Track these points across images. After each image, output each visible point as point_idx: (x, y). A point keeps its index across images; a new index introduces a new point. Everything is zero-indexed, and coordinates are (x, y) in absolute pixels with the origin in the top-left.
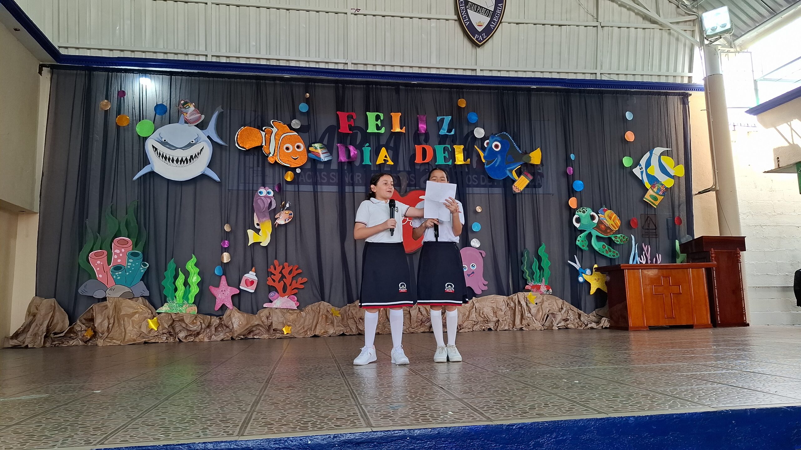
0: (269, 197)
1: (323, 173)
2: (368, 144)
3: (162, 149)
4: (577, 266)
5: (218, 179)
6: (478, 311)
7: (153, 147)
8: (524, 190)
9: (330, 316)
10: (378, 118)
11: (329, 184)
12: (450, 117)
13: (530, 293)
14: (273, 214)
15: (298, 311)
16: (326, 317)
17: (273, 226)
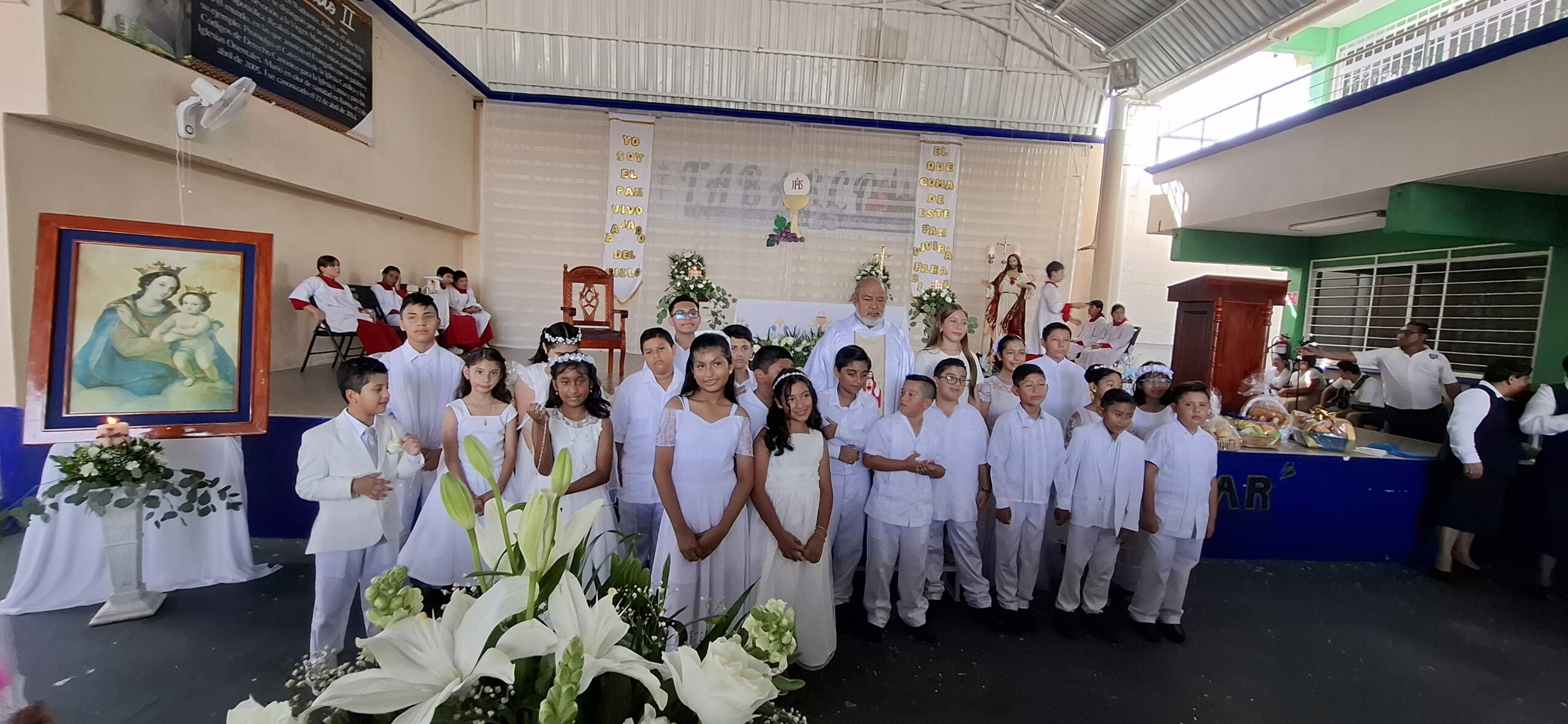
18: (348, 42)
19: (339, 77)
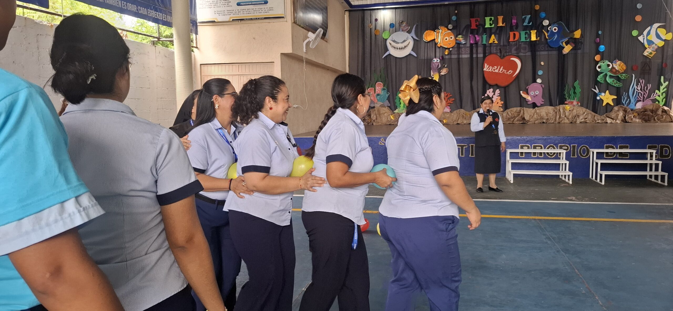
0: (438, 63)
1: (462, 49)
2: (485, 34)
3: (393, 44)
4: (597, 91)
5: (415, 55)
6: (538, 114)
7: (390, 43)
8: (569, 52)
9: (465, 116)
10: (491, 19)
11: (465, 54)
12: (529, 16)
13: (567, 105)
14: (439, 71)
15: (450, 113)
16: (463, 116)
17: (440, 75)
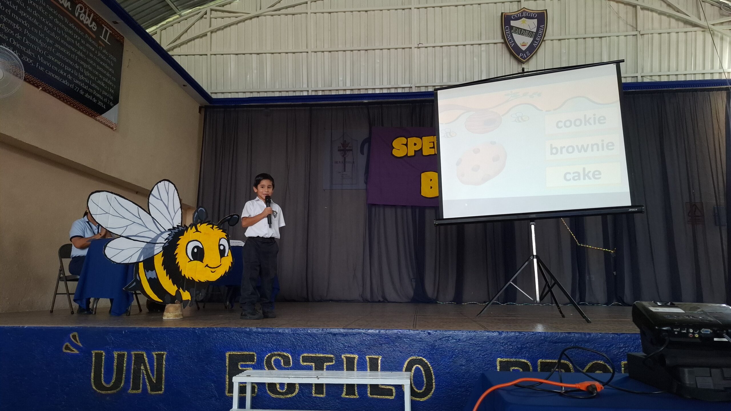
18: (104, 51)
19: (95, 75)
